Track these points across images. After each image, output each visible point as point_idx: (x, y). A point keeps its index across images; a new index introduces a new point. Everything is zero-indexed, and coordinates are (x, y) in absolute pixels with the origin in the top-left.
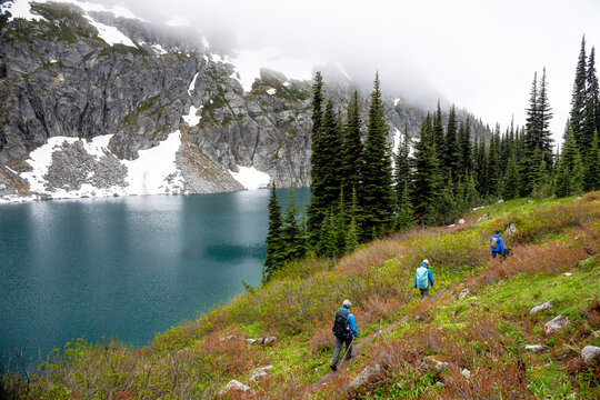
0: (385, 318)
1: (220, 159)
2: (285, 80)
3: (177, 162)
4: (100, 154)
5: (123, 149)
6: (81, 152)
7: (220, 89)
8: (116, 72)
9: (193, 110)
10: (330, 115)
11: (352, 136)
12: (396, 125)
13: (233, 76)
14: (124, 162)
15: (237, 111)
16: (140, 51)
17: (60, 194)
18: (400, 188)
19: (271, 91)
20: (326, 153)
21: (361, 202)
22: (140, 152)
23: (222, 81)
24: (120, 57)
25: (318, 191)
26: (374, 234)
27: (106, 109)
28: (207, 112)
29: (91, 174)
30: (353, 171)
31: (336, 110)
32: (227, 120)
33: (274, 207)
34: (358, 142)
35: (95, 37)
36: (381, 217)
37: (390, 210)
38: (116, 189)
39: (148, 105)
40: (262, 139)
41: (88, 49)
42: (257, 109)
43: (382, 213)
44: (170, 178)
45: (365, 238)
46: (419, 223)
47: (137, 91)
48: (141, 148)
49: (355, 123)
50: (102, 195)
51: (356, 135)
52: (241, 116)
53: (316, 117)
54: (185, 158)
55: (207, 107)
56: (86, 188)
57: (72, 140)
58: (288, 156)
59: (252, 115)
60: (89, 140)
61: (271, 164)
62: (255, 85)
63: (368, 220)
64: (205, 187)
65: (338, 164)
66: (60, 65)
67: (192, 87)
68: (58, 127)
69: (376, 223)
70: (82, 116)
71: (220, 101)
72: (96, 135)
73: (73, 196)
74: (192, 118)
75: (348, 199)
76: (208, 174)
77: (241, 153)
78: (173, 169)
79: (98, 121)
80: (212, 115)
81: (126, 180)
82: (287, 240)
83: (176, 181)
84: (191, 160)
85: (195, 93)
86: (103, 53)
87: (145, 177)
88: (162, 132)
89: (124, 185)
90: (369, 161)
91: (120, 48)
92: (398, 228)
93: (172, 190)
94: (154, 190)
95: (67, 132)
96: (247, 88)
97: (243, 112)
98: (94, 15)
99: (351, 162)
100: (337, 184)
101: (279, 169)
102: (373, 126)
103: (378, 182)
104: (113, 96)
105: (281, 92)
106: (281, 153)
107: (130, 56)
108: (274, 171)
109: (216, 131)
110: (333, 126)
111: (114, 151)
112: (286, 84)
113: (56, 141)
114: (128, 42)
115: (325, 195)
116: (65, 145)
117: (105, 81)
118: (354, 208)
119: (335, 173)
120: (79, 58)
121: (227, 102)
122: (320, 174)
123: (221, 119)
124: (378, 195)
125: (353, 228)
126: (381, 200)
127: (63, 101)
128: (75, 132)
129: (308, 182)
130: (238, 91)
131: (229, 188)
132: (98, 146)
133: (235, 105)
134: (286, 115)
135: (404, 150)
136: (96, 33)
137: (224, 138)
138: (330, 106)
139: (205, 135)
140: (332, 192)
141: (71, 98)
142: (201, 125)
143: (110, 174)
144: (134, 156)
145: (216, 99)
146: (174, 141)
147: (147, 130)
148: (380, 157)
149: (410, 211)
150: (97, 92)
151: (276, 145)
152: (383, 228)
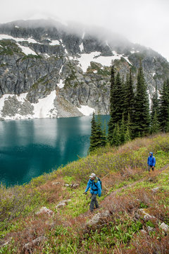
0: (132, 178)
1: (73, 102)
2: (101, 66)
3: (54, 104)
4: (23, 101)
5: (32, 99)
6: (15, 100)
7: (73, 71)
8: (29, 66)
9: (61, 81)
10: (118, 79)
11: (129, 89)
12: (153, 85)
13: (79, 66)
14: (32, 104)
15: (80, 81)
16: (39, 57)
17: (7, 118)
18: (153, 114)
19: (95, 72)
20: (117, 97)
21: (133, 120)
22: (39, 100)
23: (74, 68)
24: (31, 60)
25: (113, 115)
26: (140, 135)
27: (25, 82)
28: (67, 81)
29: (19, 109)
30: (130, 105)
31: (121, 77)
32: (76, 85)
33: (93, 122)
34: (132, 91)
35: (21, 52)
36: (142, 127)
37: (148, 124)
38: (29, 116)
39: (42, 80)
40: (91, 93)
41: (18, 58)
42: (89, 80)
43: (144, 125)
44: (51, 111)
45: (133, 138)
46: (162, 131)
47: (37, 74)
48: (40, 98)
49: (130, 83)
50: (23, 118)
51: (131, 88)
52: (82, 83)
53: (112, 81)
54: (58, 102)
55: (67, 79)
56: (17, 116)
57: (12, 96)
58: (103, 101)
59: (87, 83)
60: (19, 96)
61: (96, 104)
62: (88, 69)
63: (137, 129)
64: (67, 115)
65: (122, 103)
66: (7, 64)
67: (61, 71)
68: (7, 90)
69: (140, 130)
70: (16, 85)
71: (73, 77)
72: (21, 93)
73: (12, 118)
74: (61, 85)
75: (126, 119)
76: (67, 109)
77: (82, 100)
78: (53, 107)
79: (22, 87)
80: (69, 83)
81: (33, 112)
82: (97, 138)
83: (54, 112)
84: (61, 103)
85: (62, 74)
86: (24, 59)
87: (41, 110)
88: (49, 90)
89: (32, 114)
90: (138, 100)
91: (31, 56)
92: (151, 133)
93: (52, 116)
94: (45, 116)
95: (10, 92)
96: (85, 71)
97: (83, 81)
98: (20, 43)
99: (128, 101)
100: (122, 112)
101: (99, 106)
102: (139, 84)
103: (142, 111)
104: (28, 76)
105: (100, 72)
106: (100, 99)
107: (35, 59)
108: (97, 108)
109: (71, 90)
110: (120, 84)
111: (28, 100)
112: (102, 68)
113: (6, 96)
114: (34, 53)
115: (116, 117)
116: (9, 97)
117: (25, 71)
118: (129, 123)
119: (121, 107)
120: (14, 61)
121: (76, 77)
122: (115, 107)
123: (73, 85)
124: (142, 117)
125: (128, 132)
126: (143, 119)
127: (9, 79)
128: (13, 92)
129: (108, 113)
130: (81, 72)
131: (77, 115)
132: (22, 98)
133: (79, 78)
134: (102, 82)
135: (155, 96)
136: (21, 49)
137: (75, 93)
138: (118, 75)
139: (67, 92)
140: (119, 115)
141: (12, 78)
142: (65, 88)
143: (27, 110)
144: (36, 101)
145: (71, 76)
146: (53, 95)
147: (42, 90)
148: (143, 98)
149: (157, 124)
150: (21, 75)
151: (97, 96)
152: (143, 132)
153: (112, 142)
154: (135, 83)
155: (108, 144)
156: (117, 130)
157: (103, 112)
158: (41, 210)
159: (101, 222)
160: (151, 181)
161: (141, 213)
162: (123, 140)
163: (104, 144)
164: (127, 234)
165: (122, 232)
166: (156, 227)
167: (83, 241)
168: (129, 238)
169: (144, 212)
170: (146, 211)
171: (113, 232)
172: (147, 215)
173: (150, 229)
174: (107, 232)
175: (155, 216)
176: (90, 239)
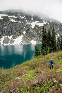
1: (29, 39)
2: (39, 26)
3: (22, 40)
4: (11, 38)
5: (14, 38)
6: (8, 38)
7: (29, 28)
8: (13, 26)
9: (25, 31)
10: (45, 31)
11: (49, 35)
12: (58, 33)
13: (31, 26)
14: (14, 40)
15: (31, 31)
16: (17, 23)
17: (5, 44)
18: (58, 44)
19: (37, 28)
20: (45, 37)
21: (51, 46)
23: (29, 27)
24: (14, 24)
25: (43, 44)
26: (53, 51)
27: (12, 32)
28: (27, 32)
29: (9, 41)
30: (49, 41)
31: (46, 30)
32: (30, 33)
33: (36, 46)
34: (50, 35)
36: (54, 49)
37: (56, 48)
38: (13, 44)
39: (18, 31)
40: (35, 36)
41: (9, 23)
42: (35, 31)
43: (54, 48)
44: (21, 42)
45: (50, 52)
46: (61, 50)
47: (16, 29)
48: (17, 37)
49: (50, 32)
50: (11, 44)
51: (50, 34)
52: (32, 32)
53: (43, 32)
55: (27, 31)
56: (9, 44)
57: (7, 36)
58: (40, 39)
59: (34, 32)
60: (9, 36)
61: (37, 40)
63: (52, 49)
64: (26, 44)
65: (47, 40)
66: (5, 25)
67: (24, 28)
68: (5, 34)
70: (8, 33)
71: (29, 30)
73: (7, 45)
74: (24, 33)
75: (48, 45)
76: (27, 41)
77: (32, 38)
78: (21, 41)
79: (10, 33)
82: (37, 52)
83: (22, 42)
84: (24, 39)
85: (25, 29)
86: (11, 23)
87: (17, 42)
88: (20, 35)
89: (14, 43)
90: (52, 39)
91: (14, 22)
92: (57, 51)
93: (21, 44)
94: (18, 44)
95: (6, 35)
96: (33, 28)
98: (10, 17)
99: (49, 39)
100: (46, 43)
101: (38, 41)
102: (53, 33)
103: (54, 43)
104: (13, 30)
105: (39, 28)
106: (38, 38)
107: (15, 23)
108: (37, 41)
110: (46, 33)
111: (13, 38)
112: (39, 27)
113: (5, 37)
114: (15, 21)
115: (44, 45)
116: (6, 37)
117: (12, 27)
118: (49, 47)
119: (46, 41)
120: (8, 24)
121: (30, 30)
122: (44, 41)
123: (29, 33)
124: (54, 45)
125: (48, 50)
126: (54, 46)
127: (6, 30)
128: (7, 35)
129: (41, 43)
130: (32, 28)
131: (30, 44)
132: (10, 37)
133: (31, 30)
134: (39, 32)
135: (59, 37)
136: (10, 20)
137: (29, 36)
138: (45, 30)
139: (26, 35)
141: (7, 30)
142: (26, 34)
143: (12, 41)
144: (16, 39)
145: (28, 30)
146: (22, 36)
147: (18, 35)
148: (54, 38)
149: (59, 48)
150: (10, 29)
151: (38, 37)
152: (54, 50)
153: (42, 54)
154: (51, 32)
155: (41, 54)
156: (45, 50)
157: (40, 43)
158: (17, 78)
159: (38, 83)
160: (57, 68)
161: (53, 80)
162: (47, 53)
163: (40, 54)
164: (48, 88)
165: (46, 87)
166: (58, 85)
167: (32, 90)
168: (49, 89)
169: (54, 80)
170: (55, 80)
171: (43, 87)
172: (55, 81)
173: (56, 86)
174: (41, 87)
175: (58, 81)
176: (34, 89)
